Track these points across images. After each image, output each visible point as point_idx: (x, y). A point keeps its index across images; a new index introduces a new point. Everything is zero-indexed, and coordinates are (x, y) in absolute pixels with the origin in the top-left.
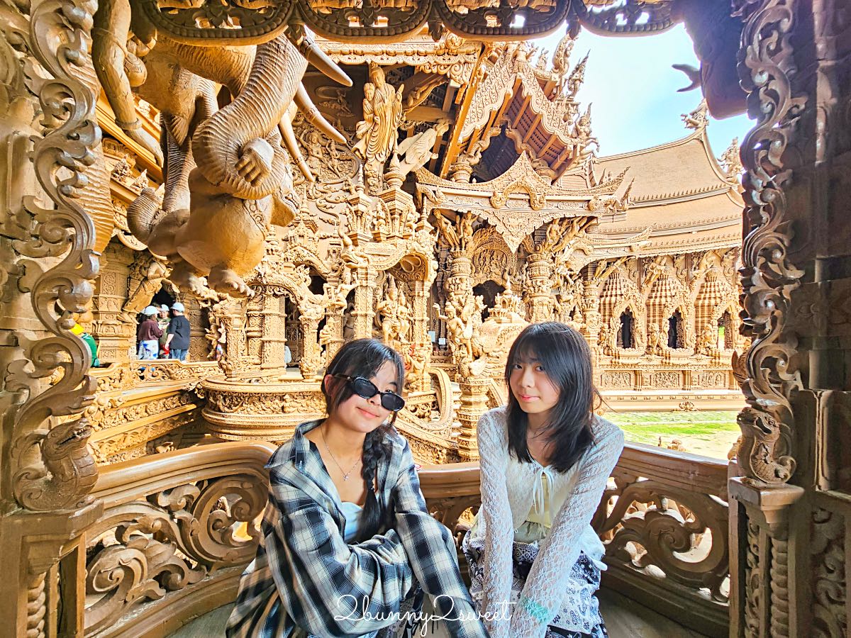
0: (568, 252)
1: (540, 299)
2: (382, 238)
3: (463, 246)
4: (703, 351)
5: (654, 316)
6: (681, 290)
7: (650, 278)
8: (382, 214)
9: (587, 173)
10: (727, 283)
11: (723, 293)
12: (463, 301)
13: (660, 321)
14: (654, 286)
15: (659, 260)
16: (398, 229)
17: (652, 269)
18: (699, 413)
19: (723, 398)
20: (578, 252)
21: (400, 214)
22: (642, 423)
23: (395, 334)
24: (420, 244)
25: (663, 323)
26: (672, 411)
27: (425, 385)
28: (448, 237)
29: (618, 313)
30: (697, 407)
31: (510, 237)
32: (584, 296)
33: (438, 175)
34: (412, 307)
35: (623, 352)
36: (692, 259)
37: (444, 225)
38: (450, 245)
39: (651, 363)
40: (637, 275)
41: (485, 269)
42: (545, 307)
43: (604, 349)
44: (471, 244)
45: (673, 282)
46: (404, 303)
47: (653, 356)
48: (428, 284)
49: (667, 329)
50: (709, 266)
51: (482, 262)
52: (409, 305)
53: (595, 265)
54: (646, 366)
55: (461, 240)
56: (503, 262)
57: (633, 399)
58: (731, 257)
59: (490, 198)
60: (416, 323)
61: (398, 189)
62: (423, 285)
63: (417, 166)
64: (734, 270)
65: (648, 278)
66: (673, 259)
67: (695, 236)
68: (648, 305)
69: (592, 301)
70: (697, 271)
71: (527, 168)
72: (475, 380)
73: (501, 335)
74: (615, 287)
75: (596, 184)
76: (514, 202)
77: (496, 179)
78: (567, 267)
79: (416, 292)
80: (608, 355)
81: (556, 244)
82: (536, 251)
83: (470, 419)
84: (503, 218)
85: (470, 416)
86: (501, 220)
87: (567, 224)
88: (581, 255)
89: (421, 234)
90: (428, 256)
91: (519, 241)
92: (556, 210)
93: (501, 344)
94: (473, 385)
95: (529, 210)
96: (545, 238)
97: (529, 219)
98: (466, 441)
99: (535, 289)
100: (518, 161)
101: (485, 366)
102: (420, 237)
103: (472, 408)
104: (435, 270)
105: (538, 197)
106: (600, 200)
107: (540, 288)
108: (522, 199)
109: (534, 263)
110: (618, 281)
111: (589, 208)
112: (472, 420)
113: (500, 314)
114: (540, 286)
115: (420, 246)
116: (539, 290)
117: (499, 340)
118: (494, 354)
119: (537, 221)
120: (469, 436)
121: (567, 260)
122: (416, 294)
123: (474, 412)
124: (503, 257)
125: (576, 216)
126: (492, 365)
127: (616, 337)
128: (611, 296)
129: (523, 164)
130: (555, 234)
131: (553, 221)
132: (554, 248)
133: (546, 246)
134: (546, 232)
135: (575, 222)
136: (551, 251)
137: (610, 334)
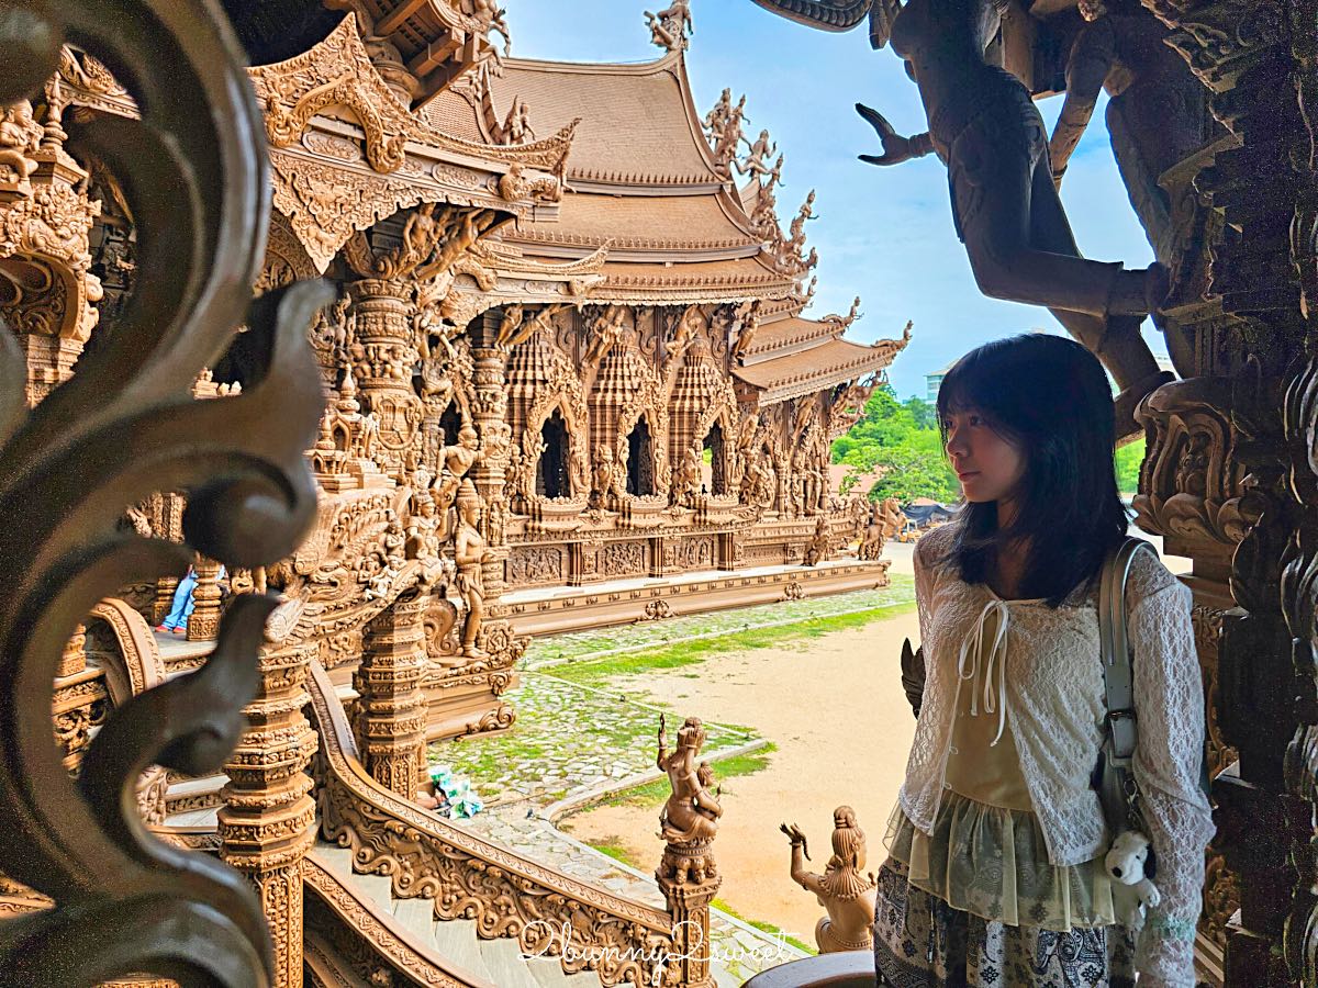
0: (444, 279)
1: (386, 393)
4: (682, 499)
5: (603, 430)
6: (649, 379)
7: (596, 348)
9: (480, 96)
10: (716, 371)
11: (711, 389)
13: (614, 440)
14: (603, 365)
15: (611, 313)
17: (601, 330)
18: (677, 620)
19: (711, 586)
20: (463, 280)
22: (586, 657)
24: (54, 227)
25: (619, 444)
26: (633, 622)
27: (67, 656)
29: (538, 420)
30: (673, 609)
31: (313, 229)
32: (477, 385)
35: (548, 505)
36: (666, 318)
38: (124, 219)
39: (598, 527)
40: (572, 339)
42: (400, 416)
43: (513, 498)
45: (634, 362)
47: (603, 511)
48: (73, 347)
49: (625, 457)
50: (691, 336)
53: (499, 314)
54: (590, 532)
57: (568, 605)
58: (723, 322)
62: (55, 349)
64: (727, 346)
65: (592, 348)
66: (634, 313)
67: (669, 273)
68: (591, 405)
69: (493, 396)
70: (672, 344)
71: (358, 58)
72: (276, 654)
73: (340, 523)
74: (530, 363)
75: (496, 124)
76: (324, 139)
77: (274, 66)
78: (442, 314)
79: (31, 370)
80: (519, 512)
81: (427, 263)
82: (375, 270)
83: (261, 763)
84: (294, 176)
85: (262, 756)
86: (289, 180)
87: (452, 217)
88: (470, 288)
89: (58, 199)
90: (77, 265)
91: (335, 242)
92: (428, 182)
93: (340, 547)
94: (270, 668)
95: (363, 167)
96: (400, 243)
97: (361, 192)
98: (247, 827)
99: (373, 369)
100: (334, 34)
101: (301, 610)
102: (52, 207)
103: (264, 730)
104: (92, 304)
105: (386, 139)
106: (524, 178)
107: (388, 366)
108: (346, 137)
109: (372, 302)
110: (538, 351)
111: (501, 193)
112: (266, 766)
113: (334, 465)
114: (386, 362)
115: (51, 232)
116: (384, 371)
117: (333, 538)
118: (325, 577)
119: (381, 198)
120: (257, 810)
121: (441, 298)
122: (31, 376)
123: (273, 742)
124: (285, 272)
125: (472, 206)
126: (319, 606)
127: (535, 474)
128: (524, 382)
129: (348, 46)
130: (423, 237)
131: (420, 207)
132: (420, 272)
133: (402, 263)
134: (402, 231)
135: (471, 216)
136: (413, 278)
137: (523, 468)
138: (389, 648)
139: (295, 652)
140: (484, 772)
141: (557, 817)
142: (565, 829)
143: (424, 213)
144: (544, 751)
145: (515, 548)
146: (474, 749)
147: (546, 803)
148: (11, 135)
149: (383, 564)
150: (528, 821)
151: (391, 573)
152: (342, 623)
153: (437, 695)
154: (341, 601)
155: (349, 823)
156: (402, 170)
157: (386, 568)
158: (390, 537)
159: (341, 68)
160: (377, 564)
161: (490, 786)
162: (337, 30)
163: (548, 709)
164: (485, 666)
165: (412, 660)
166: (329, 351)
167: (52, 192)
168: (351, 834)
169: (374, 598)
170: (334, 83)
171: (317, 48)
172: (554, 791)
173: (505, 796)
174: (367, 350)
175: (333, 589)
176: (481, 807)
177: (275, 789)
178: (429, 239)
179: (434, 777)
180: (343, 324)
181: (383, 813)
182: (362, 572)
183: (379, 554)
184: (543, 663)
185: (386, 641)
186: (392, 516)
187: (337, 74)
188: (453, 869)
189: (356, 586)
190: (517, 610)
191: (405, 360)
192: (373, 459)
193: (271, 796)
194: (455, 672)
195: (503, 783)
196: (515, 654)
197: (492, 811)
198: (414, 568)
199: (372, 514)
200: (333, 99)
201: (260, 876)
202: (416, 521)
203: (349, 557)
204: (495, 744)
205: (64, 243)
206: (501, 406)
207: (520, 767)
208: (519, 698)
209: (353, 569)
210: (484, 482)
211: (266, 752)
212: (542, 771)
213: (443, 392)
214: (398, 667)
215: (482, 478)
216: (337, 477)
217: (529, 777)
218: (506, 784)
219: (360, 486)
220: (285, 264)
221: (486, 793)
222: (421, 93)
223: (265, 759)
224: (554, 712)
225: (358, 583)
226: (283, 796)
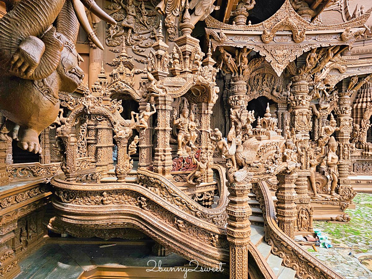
0: (325, 72)
1: (300, 110)
2: (177, 73)
3: (241, 72)
8: (177, 56)
12: (239, 114)
16: (188, 66)
20: (334, 71)
21: (190, 55)
23: (187, 142)
24: (204, 77)
27: (209, 178)
28: (229, 66)
31: (277, 64)
32: (339, 105)
33: (221, 20)
34: (200, 121)
37: (226, 58)
38: (231, 71)
41: (258, 88)
42: (305, 117)
44: (247, 71)
46: (193, 119)
48: (211, 105)
51: (256, 82)
52: (198, 120)
53: (348, 80)
55: (239, 68)
56: (272, 82)
59: (260, 35)
60: (203, 133)
61: (189, 36)
62: (208, 106)
63: (203, 16)
69: (346, 108)
71: (290, 10)
72: (239, 185)
73: (260, 150)
74: (365, 95)
75: (350, 16)
76: (280, 38)
77: (265, 21)
78: (324, 83)
79: (203, 111)
80: (360, 148)
81: (314, 68)
82: (298, 73)
83: (235, 215)
84: (271, 50)
85: (235, 213)
86: (270, 52)
87: (323, 51)
88: (337, 73)
89: (205, 70)
90: (210, 85)
91: (283, 67)
92: (314, 42)
93: (260, 157)
94: (237, 189)
95: (292, 43)
96: (305, 63)
97: (291, 50)
98: (232, 231)
99: (296, 103)
100: (283, 6)
101: (247, 174)
102: (203, 72)
103: (236, 206)
104: (217, 94)
105: (299, 32)
106: (351, 32)
107: (301, 102)
108: (286, 35)
109: (296, 83)
110: (369, 91)
111: (341, 39)
112: (236, 216)
113: (260, 133)
114: (300, 101)
115: (203, 78)
116: (300, 103)
117: (258, 154)
118: (255, 165)
119: (298, 51)
120: (234, 227)
121: (324, 78)
122: (203, 112)
123: (238, 210)
124: (272, 78)
125: (330, 46)
126: (252, 173)
127: (366, 135)
128: (363, 102)
129: (287, 8)
130: (313, 60)
131: (311, 51)
132: (312, 71)
133: (306, 69)
134: (306, 59)
135: (330, 50)
136: (310, 73)
137: (361, 133)
138: (284, 189)
139: (244, 185)
140: (335, 235)
141: (362, 258)
142: (365, 264)
143: (313, 52)
144: (361, 233)
145: (358, 161)
146: (333, 226)
147: (358, 252)
148: (197, 57)
149: (273, 163)
150: (349, 256)
151: (275, 166)
152: (259, 179)
153: (320, 206)
154: (260, 172)
155: (272, 239)
156: (305, 40)
157: (274, 164)
158: (276, 155)
159: (285, 15)
160: (272, 162)
161: (337, 240)
162: (284, 4)
163: (366, 219)
164: (338, 199)
165: (291, 193)
166: (284, 99)
167: (204, 68)
168: (271, 242)
169: (269, 173)
170: (282, 20)
171: (277, 12)
172: (362, 249)
173: (342, 245)
174: (294, 98)
175: (257, 169)
176: (331, 246)
177: (239, 223)
178: (315, 60)
179: (315, 232)
180: (289, 90)
181: (280, 238)
182: (266, 165)
183: (272, 159)
184: (367, 202)
185: (283, 186)
186: (278, 148)
187: (283, 17)
188: (303, 264)
189: (264, 169)
190: (358, 182)
191: (307, 99)
192: (276, 131)
193: (238, 224)
194: (326, 199)
195: (342, 240)
196: (350, 198)
197: (336, 249)
198: (285, 164)
199: (272, 147)
200: (282, 25)
201: (235, 246)
202: (286, 150)
203: (262, 160)
204: (342, 226)
205: (206, 80)
206: (349, 112)
207: (350, 237)
208: (354, 213)
209: (264, 163)
210: (342, 137)
211: (236, 212)
212: (359, 240)
213: (326, 108)
214: (286, 195)
215: (341, 136)
216: (261, 136)
217: (353, 241)
218: (343, 241)
219: (269, 139)
220: (272, 76)
221: (335, 242)
222: (315, 14)
223: (236, 214)
224: (368, 220)
225: (265, 168)
226: (241, 225)
